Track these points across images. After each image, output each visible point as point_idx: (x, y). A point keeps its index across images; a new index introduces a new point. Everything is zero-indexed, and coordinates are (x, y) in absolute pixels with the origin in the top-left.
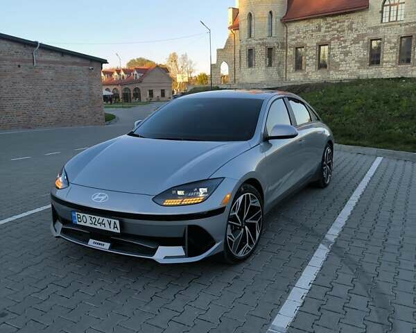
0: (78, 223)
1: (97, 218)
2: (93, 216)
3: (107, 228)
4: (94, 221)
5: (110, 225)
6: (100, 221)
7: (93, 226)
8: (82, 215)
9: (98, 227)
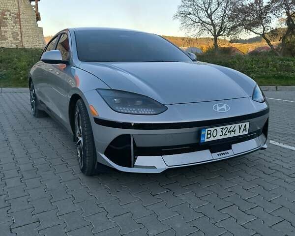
0: (206, 140)
1: (229, 127)
2: (224, 127)
3: (237, 134)
4: (224, 131)
5: (240, 129)
6: (232, 129)
7: (223, 137)
8: (212, 129)
9: (229, 135)
